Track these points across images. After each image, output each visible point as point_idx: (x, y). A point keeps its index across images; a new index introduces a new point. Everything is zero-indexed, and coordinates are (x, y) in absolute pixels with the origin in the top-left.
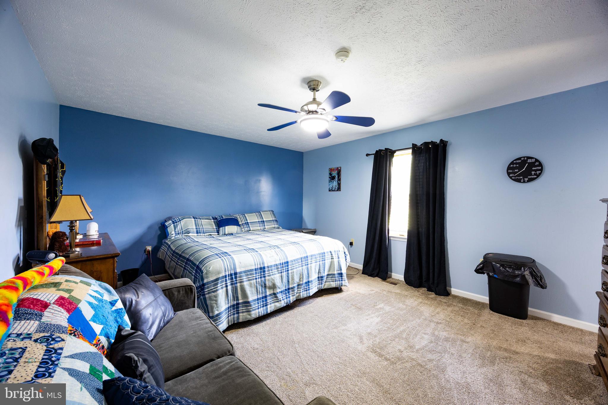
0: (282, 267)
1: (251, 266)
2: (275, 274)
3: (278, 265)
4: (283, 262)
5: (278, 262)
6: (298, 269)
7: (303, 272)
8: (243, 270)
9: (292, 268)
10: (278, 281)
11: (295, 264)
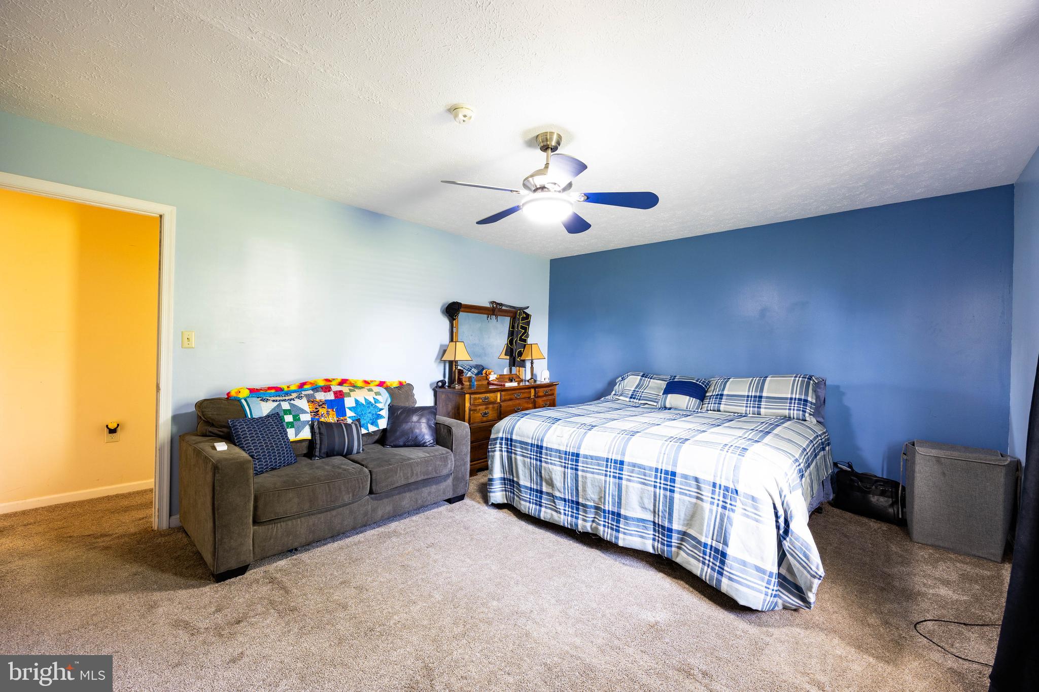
0: (567, 458)
1: (528, 437)
2: (555, 465)
3: (562, 453)
4: (571, 451)
5: (563, 448)
6: (596, 476)
7: (605, 488)
8: (519, 438)
9: (585, 469)
10: (559, 479)
11: (591, 465)
